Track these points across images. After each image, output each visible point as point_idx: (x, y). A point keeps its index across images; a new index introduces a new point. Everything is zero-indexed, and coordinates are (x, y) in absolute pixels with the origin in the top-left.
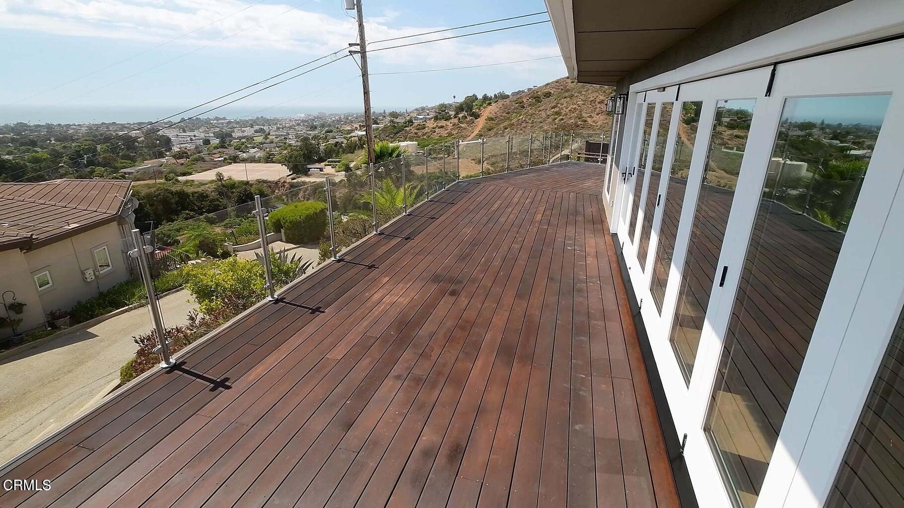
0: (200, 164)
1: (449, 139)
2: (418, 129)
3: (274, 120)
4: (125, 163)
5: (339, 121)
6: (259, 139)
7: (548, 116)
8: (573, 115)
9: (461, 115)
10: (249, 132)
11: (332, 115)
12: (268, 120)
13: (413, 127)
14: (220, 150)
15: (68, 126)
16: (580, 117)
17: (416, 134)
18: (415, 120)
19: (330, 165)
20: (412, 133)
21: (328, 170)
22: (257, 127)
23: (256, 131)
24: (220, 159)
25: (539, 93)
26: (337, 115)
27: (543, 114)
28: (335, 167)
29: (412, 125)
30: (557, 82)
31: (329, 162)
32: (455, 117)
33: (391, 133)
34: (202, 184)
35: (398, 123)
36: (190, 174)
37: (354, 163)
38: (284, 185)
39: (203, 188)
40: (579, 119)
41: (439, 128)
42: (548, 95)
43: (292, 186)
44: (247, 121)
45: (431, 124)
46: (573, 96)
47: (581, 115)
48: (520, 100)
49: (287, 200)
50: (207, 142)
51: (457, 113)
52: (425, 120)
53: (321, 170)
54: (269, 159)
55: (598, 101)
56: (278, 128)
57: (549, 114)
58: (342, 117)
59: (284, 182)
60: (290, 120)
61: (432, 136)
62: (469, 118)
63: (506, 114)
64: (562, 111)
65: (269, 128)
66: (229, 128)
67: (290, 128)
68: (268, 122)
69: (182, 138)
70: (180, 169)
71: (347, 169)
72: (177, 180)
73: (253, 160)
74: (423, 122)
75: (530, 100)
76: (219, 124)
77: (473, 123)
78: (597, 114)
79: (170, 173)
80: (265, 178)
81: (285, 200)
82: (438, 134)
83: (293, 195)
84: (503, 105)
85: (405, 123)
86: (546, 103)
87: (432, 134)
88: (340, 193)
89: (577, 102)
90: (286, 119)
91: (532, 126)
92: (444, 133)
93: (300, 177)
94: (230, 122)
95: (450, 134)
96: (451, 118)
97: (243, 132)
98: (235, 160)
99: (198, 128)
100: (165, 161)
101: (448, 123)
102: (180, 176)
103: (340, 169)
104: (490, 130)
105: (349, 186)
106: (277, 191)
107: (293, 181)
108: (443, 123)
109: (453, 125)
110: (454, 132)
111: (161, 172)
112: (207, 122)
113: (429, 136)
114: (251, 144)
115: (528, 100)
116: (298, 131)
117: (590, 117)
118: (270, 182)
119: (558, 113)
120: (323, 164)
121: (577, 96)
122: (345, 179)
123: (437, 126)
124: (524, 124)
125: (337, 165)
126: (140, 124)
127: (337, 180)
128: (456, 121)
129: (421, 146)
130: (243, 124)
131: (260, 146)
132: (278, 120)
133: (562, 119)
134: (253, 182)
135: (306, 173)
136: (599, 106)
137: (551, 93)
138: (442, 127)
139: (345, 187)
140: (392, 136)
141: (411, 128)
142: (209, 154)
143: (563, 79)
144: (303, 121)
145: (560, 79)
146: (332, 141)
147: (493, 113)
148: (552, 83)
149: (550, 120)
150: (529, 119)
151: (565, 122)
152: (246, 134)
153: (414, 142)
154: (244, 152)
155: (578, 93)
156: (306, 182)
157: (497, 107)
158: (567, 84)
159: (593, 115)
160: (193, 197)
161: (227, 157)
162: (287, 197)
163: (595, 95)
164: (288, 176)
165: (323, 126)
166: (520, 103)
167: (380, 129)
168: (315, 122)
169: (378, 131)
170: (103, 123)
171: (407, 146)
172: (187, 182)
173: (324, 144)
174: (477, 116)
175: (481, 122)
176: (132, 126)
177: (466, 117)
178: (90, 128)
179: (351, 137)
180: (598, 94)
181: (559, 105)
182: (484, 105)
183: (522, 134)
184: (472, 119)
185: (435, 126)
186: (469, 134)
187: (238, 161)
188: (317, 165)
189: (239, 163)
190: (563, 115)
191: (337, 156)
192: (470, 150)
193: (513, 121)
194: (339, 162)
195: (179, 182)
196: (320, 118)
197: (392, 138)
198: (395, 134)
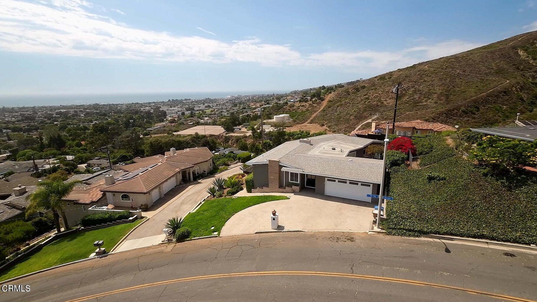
0: (182, 126)
1: (307, 112)
2: (290, 107)
3: (215, 100)
4: (148, 125)
5: (249, 100)
6: (208, 111)
7: (362, 100)
8: (375, 99)
9: (314, 99)
10: (202, 107)
11: (245, 96)
12: (212, 100)
13: (288, 106)
14: (190, 118)
15: (117, 105)
16: (379, 101)
17: (289, 109)
18: (289, 102)
19: (244, 127)
20: (287, 109)
21: (244, 129)
22: (206, 105)
23: (206, 107)
24: (191, 123)
25: (359, 86)
26: (247, 96)
27: (359, 99)
28: (247, 128)
29: (287, 105)
30: (369, 80)
31: (244, 125)
32: (311, 100)
33: (276, 109)
34: (184, 136)
35: (280, 104)
36: (178, 131)
37: (256, 126)
38: (222, 137)
39: (185, 138)
40: (379, 102)
41: (301, 107)
42: (364, 87)
43: (226, 137)
44: (201, 101)
45: (297, 104)
46: (376, 88)
47: (380, 99)
48: (348, 91)
49: (223, 145)
50: (183, 114)
51: (312, 98)
52: (294, 102)
53: (240, 129)
54: (214, 124)
55: (391, 91)
56: (217, 105)
57: (362, 99)
58: (251, 98)
59: (223, 136)
60: (223, 100)
61: (298, 111)
62: (318, 101)
63: (339, 98)
64: (370, 97)
65: (213, 105)
66: (192, 105)
67: (223, 104)
68: (211, 101)
69: (170, 111)
70: (174, 129)
71: (253, 129)
72: (173, 134)
73: (206, 124)
74: (293, 103)
75: (353, 90)
76: (187, 102)
77: (320, 103)
78: (390, 99)
79: (170, 130)
80: (213, 134)
81: (222, 145)
82: (301, 110)
83: (226, 142)
84: (338, 93)
85: (284, 104)
86: (362, 92)
87: (297, 110)
88: (249, 142)
89: (378, 92)
90: (221, 99)
91: (353, 106)
92: (304, 109)
93: (230, 133)
94: (192, 102)
95: (307, 110)
96: (309, 101)
97: (200, 107)
98: (198, 124)
99: (177, 105)
100: (165, 124)
101: (307, 104)
102: (174, 132)
103: (249, 129)
104: (329, 107)
105: (254, 138)
106: (219, 140)
107: (226, 135)
108: (304, 104)
109: (309, 105)
110: (310, 109)
111: (165, 130)
112: (181, 102)
113: (296, 111)
114: (205, 115)
115: (352, 90)
116: (227, 106)
117: (386, 100)
118: (216, 135)
119: (367, 99)
120: (240, 126)
121: (378, 89)
122: (252, 134)
123: (301, 105)
124: (348, 105)
125: (248, 127)
126: (150, 103)
127: (248, 135)
128: (311, 102)
129: (291, 116)
130: (198, 102)
131: (209, 116)
132: (216, 100)
133: (370, 102)
134: (207, 136)
135: (233, 131)
136: (391, 94)
137: (365, 86)
138: (303, 106)
139: (251, 138)
140: (276, 111)
141: (287, 106)
142: (185, 120)
143: (373, 78)
144: (230, 100)
145: (371, 78)
146: (246, 114)
147: (332, 97)
148: (367, 80)
149: (363, 102)
150: (352, 102)
151: (370, 104)
152: (201, 108)
153: (288, 115)
154: (202, 119)
155: (379, 87)
156: (233, 136)
157: (334, 95)
158: (375, 81)
159: (387, 99)
160: (184, 143)
161: (194, 122)
162: (223, 142)
163: (389, 88)
164: (223, 132)
165: (240, 104)
166: (347, 92)
167: (270, 107)
168: (236, 101)
169: (269, 108)
170: (133, 103)
171: (284, 117)
172: (178, 135)
173: (241, 115)
174: (323, 100)
175: (325, 103)
176: (146, 105)
177: (317, 101)
178: (127, 105)
179: (255, 112)
180: (390, 88)
181: (368, 94)
182: (327, 93)
183: (346, 110)
184: (320, 102)
185: (299, 105)
186: (318, 110)
187: (200, 124)
188: (238, 127)
189: (200, 125)
190: (370, 99)
191: (248, 122)
192: (318, 119)
193: (342, 103)
194: (249, 125)
195: (174, 135)
196: (239, 98)
197: (276, 112)
198: (278, 110)
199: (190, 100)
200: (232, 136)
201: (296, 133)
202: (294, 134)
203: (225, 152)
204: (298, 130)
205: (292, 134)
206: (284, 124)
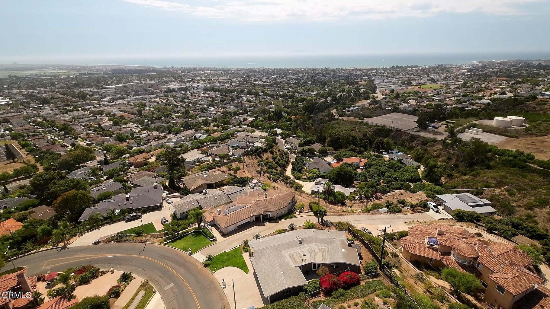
0: (378, 111)
2: (539, 104)
13: (534, 102)
19: (445, 125)
21: (441, 129)
23: (429, 80)
24: (389, 108)
28: (447, 127)
29: (534, 100)
31: (446, 122)
35: (523, 97)
36: (370, 117)
37: (460, 128)
50: (392, 91)
53: (437, 128)
59: (409, 133)
61: (548, 112)
71: (452, 132)
73: (406, 111)
74: (547, 99)
80: (401, 128)
97: (421, 79)
99: (397, 75)
102: (365, 118)
103: (448, 130)
107: (414, 133)
113: (545, 113)
120: (441, 123)
125: (449, 126)
127: (440, 138)
129: (529, 121)
135: (425, 128)
142: (388, 102)
153: (521, 118)
161: (393, 108)
164: (414, 128)
171: (511, 121)
172: (366, 123)
188: (436, 124)
191: (455, 118)
194: (453, 123)
195: (362, 122)
197: (509, 109)
198: (514, 106)
199: (417, 66)
200: (419, 136)
201: (508, 152)
202: (505, 154)
203: (395, 157)
204: (514, 150)
205: (502, 152)
206: (506, 132)
